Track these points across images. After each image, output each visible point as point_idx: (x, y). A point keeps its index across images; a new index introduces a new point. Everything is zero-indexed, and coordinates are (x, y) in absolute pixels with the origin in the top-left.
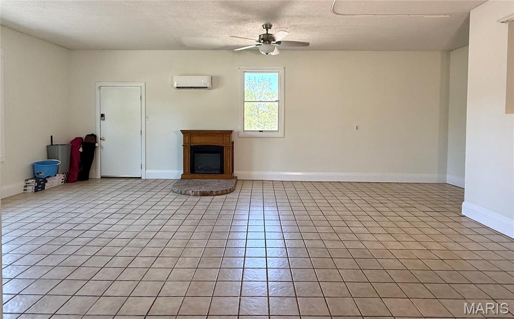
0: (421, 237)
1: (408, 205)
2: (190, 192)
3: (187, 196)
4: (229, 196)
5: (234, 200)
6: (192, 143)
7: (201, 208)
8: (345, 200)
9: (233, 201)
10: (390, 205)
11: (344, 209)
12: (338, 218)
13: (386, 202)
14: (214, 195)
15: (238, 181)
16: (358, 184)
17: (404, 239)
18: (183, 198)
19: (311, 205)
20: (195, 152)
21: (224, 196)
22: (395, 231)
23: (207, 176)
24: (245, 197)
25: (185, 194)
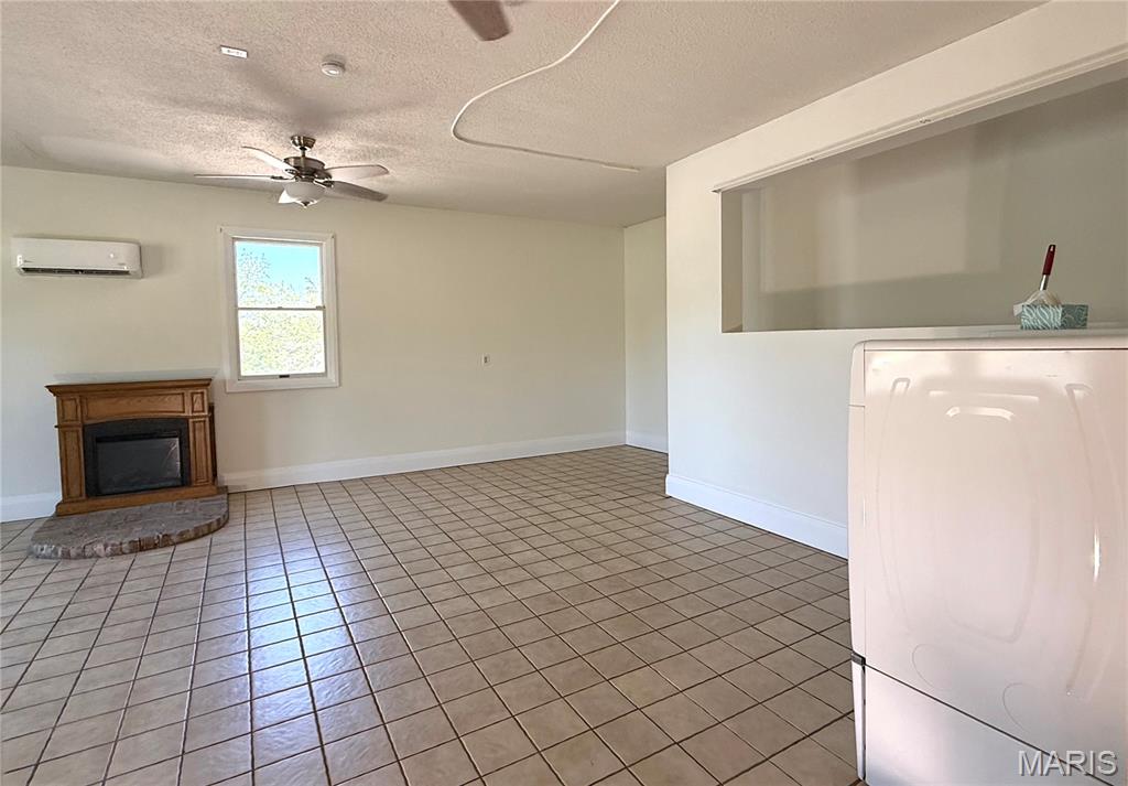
0: (626, 548)
1: (587, 493)
2: (99, 548)
3: (89, 562)
4: (216, 537)
5: (236, 547)
6: (88, 418)
7: (144, 584)
8: (480, 501)
9: (232, 551)
10: (559, 498)
11: (485, 520)
12: (480, 541)
13: (553, 492)
14: (175, 544)
15: (232, 497)
16: (493, 465)
17: (603, 558)
18: (77, 569)
19: (420, 523)
20: (99, 440)
21: (205, 541)
22: (586, 544)
23: (140, 497)
24: (262, 534)
25: (82, 556)
